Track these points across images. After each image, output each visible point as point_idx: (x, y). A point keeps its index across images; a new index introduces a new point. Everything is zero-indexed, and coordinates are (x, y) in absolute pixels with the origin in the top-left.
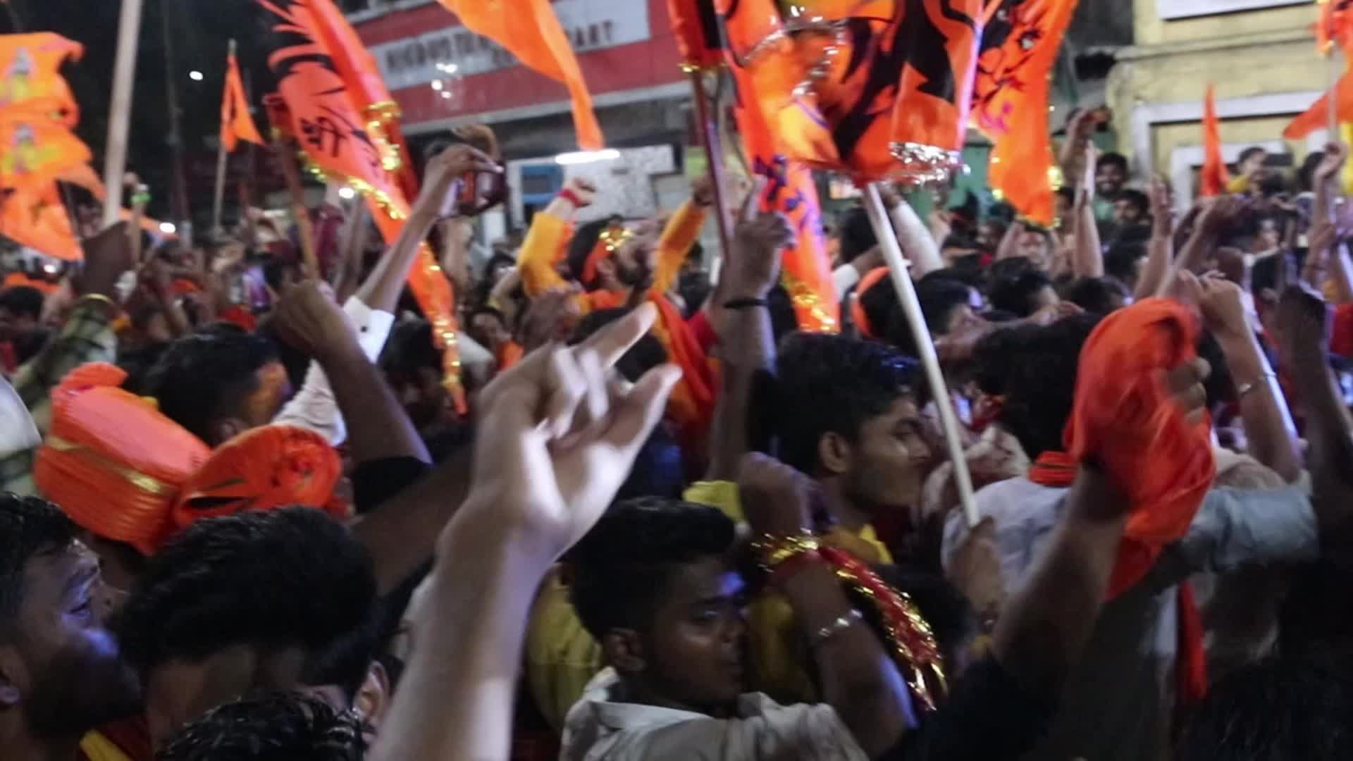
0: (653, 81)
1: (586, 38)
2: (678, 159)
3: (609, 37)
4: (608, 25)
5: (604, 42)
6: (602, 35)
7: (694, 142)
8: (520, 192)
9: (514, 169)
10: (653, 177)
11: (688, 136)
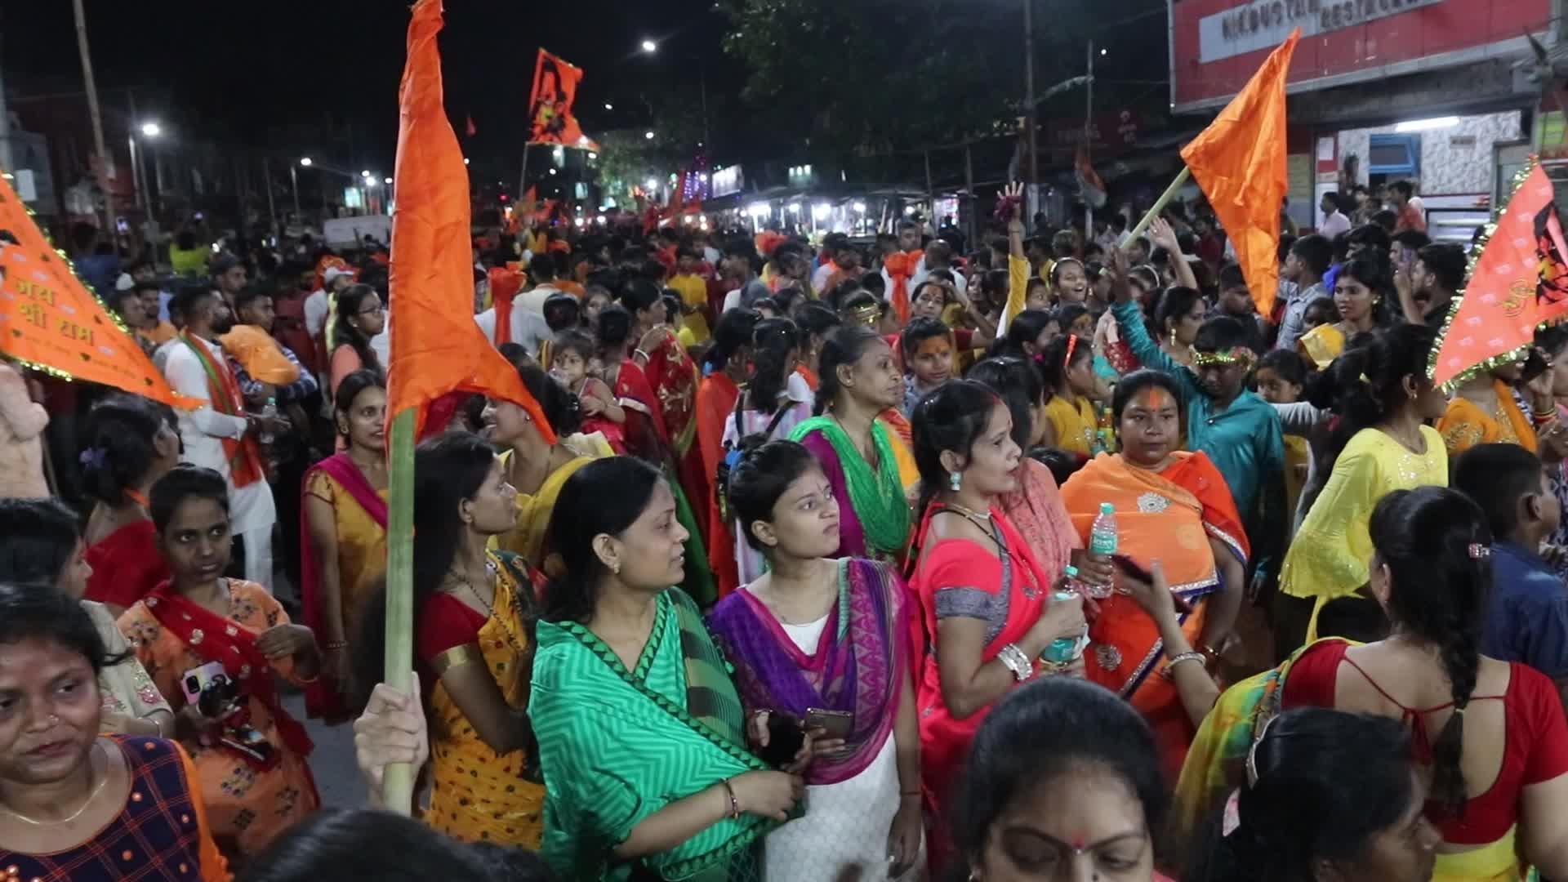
0: (1490, 38)
2: (1526, 126)
7: (1547, 107)
8: (1368, 163)
9: (1363, 138)
10: (1498, 147)
11: (1540, 100)
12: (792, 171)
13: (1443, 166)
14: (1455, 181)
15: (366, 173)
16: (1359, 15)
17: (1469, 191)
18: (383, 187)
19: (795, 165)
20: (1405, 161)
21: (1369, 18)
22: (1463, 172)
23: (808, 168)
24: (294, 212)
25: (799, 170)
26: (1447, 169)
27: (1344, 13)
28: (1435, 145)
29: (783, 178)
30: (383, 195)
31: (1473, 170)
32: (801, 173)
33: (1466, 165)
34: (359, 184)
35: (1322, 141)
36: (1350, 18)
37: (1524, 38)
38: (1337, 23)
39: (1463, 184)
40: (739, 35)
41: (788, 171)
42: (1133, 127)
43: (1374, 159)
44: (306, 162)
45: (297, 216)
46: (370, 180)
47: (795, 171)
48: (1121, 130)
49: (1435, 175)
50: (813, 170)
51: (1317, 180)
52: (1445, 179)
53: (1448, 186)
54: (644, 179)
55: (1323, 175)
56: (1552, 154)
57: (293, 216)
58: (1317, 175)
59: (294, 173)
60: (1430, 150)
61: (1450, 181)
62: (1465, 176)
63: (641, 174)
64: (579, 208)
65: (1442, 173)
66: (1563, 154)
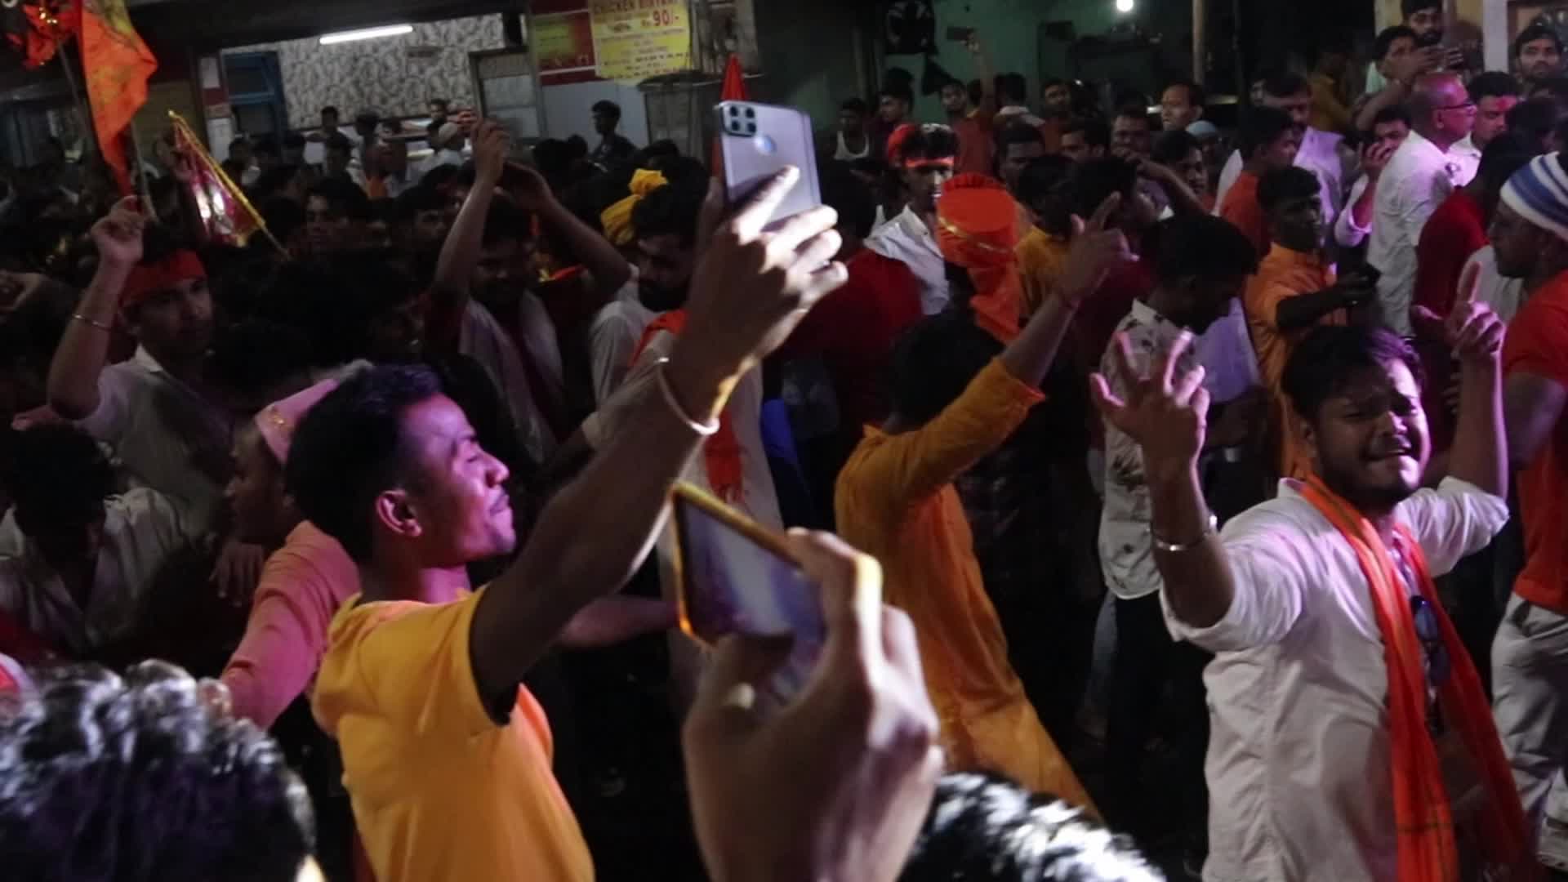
10: (476, 58)
14: (393, 101)
17: (412, 112)
20: (266, 87)
35: (203, 62)
51: (208, 115)
55: (213, 108)
56: (558, 63)
58: (207, 108)
65: (372, 92)
66: (573, 62)
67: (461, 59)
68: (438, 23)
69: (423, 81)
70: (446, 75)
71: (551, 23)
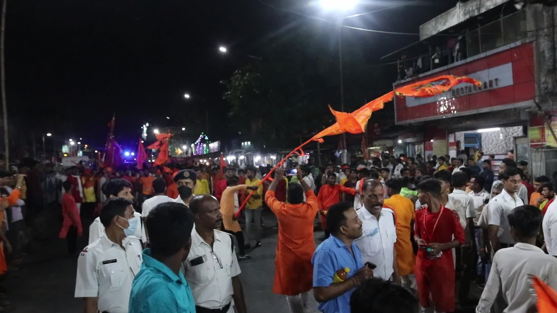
0: (514, 101)
1: (488, 85)
2: (525, 131)
3: (497, 85)
4: (496, 80)
5: (495, 87)
6: (494, 84)
7: (532, 125)
8: (464, 143)
9: (462, 134)
10: (515, 138)
11: (529, 122)
12: (243, 143)
13: (489, 144)
14: (494, 150)
15: (71, 140)
16: (466, 92)
17: (498, 153)
18: (76, 146)
19: (244, 142)
20: (476, 143)
21: (470, 93)
22: (496, 147)
23: (249, 143)
24: (43, 154)
25: (246, 143)
26: (490, 146)
27: (460, 91)
28: (486, 137)
29: (240, 146)
30: (77, 149)
31: (499, 146)
32: (247, 144)
33: (496, 144)
34: (68, 144)
35: (450, 135)
36: (463, 93)
37: (532, 101)
38: (458, 95)
39: (496, 151)
40: (229, 93)
41: (241, 143)
42: (379, 130)
43: (466, 142)
44: (49, 135)
45: (44, 155)
46: (72, 143)
47: (244, 144)
48: (375, 131)
49: (486, 147)
50: (251, 143)
51: (449, 149)
52: (490, 149)
53: (491, 151)
54: (181, 145)
55: (451, 147)
56: (535, 141)
57: (42, 155)
58: (449, 147)
59: (44, 139)
60: (484, 139)
61: (492, 150)
62: (496, 148)
63: (180, 143)
64: (152, 156)
66: (540, 141)
67: (512, 139)
68: (507, 128)
69: (501, 145)
70: (507, 144)
71: (534, 129)
